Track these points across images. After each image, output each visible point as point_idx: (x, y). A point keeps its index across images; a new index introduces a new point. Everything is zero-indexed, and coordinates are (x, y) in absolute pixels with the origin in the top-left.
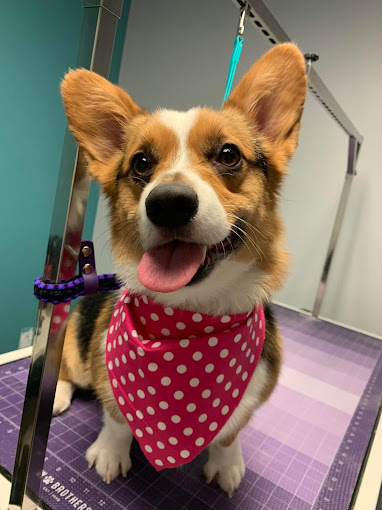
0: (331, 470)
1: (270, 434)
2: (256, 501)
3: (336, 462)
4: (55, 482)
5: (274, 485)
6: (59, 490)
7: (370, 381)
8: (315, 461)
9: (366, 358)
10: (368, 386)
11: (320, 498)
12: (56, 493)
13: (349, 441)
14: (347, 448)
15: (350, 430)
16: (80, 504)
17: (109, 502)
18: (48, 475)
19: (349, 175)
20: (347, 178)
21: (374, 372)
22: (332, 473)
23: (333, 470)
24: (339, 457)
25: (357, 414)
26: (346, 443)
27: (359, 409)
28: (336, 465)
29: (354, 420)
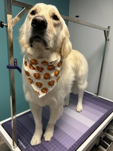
18: (20, 141)
24: (80, 138)
25: (91, 127)
26: (84, 135)
27: (93, 126)
28: (78, 140)
29: (90, 129)
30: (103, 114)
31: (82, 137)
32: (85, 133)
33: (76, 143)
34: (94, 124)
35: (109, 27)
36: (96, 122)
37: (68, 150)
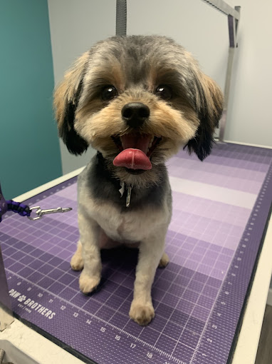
0: (237, 252)
1: (189, 235)
2: (180, 286)
3: (240, 246)
4: (26, 299)
5: (192, 272)
6: (31, 304)
7: (265, 182)
8: (224, 248)
9: (262, 165)
10: (263, 186)
11: (228, 275)
12: (28, 307)
13: (250, 229)
14: (249, 234)
15: (250, 220)
16: (47, 311)
18: (21, 295)
19: (232, 49)
21: (268, 175)
22: (238, 254)
23: (238, 252)
24: (242, 242)
25: (255, 208)
26: (247, 230)
27: (256, 204)
28: (240, 248)
29: (253, 212)
30: (264, 175)
31: (245, 236)
32: (248, 225)
33: (236, 256)
34: (258, 200)
36: (260, 194)
37: (226, 284)
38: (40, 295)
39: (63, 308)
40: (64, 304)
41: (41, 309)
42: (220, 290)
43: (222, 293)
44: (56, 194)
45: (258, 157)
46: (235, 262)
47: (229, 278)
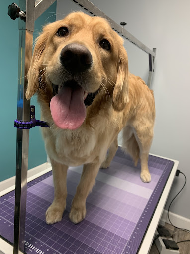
3: (139, 221)
4: (29, 244)
5: (113, 234)
8: (131, 222)
11: (131, 237)
12: (30, 248)
13: (146, 211)
14: (145, 214)
15: (147, 206)
16: (40, 251)
17: (50, 249)
18: (27, 242)
19: (150, 72)
20: (149, 73)
21: (161, 177)
22: (137, 226)
23: (137, 225)
24: (141, 219)
25: (151, 198)
26: (144, 212)
27: (152, 196)
28: (139, 222)
29: (149, 201)
30: (159, 177)
31: (143, 215)
32: (145, 209)
33: (137, 227)
34: (153, 194)
35: (154, 50)
36: (155, 190)
37: (129, 242)
38: (36, 242)
39: (48, 250)
40: (49, 248)
41: (37, 250)
42: (126, 245)
43: (127, 247)
44: (42, 181)
45: (158, 165)
46: (135, 230)
47: (131, 239)
